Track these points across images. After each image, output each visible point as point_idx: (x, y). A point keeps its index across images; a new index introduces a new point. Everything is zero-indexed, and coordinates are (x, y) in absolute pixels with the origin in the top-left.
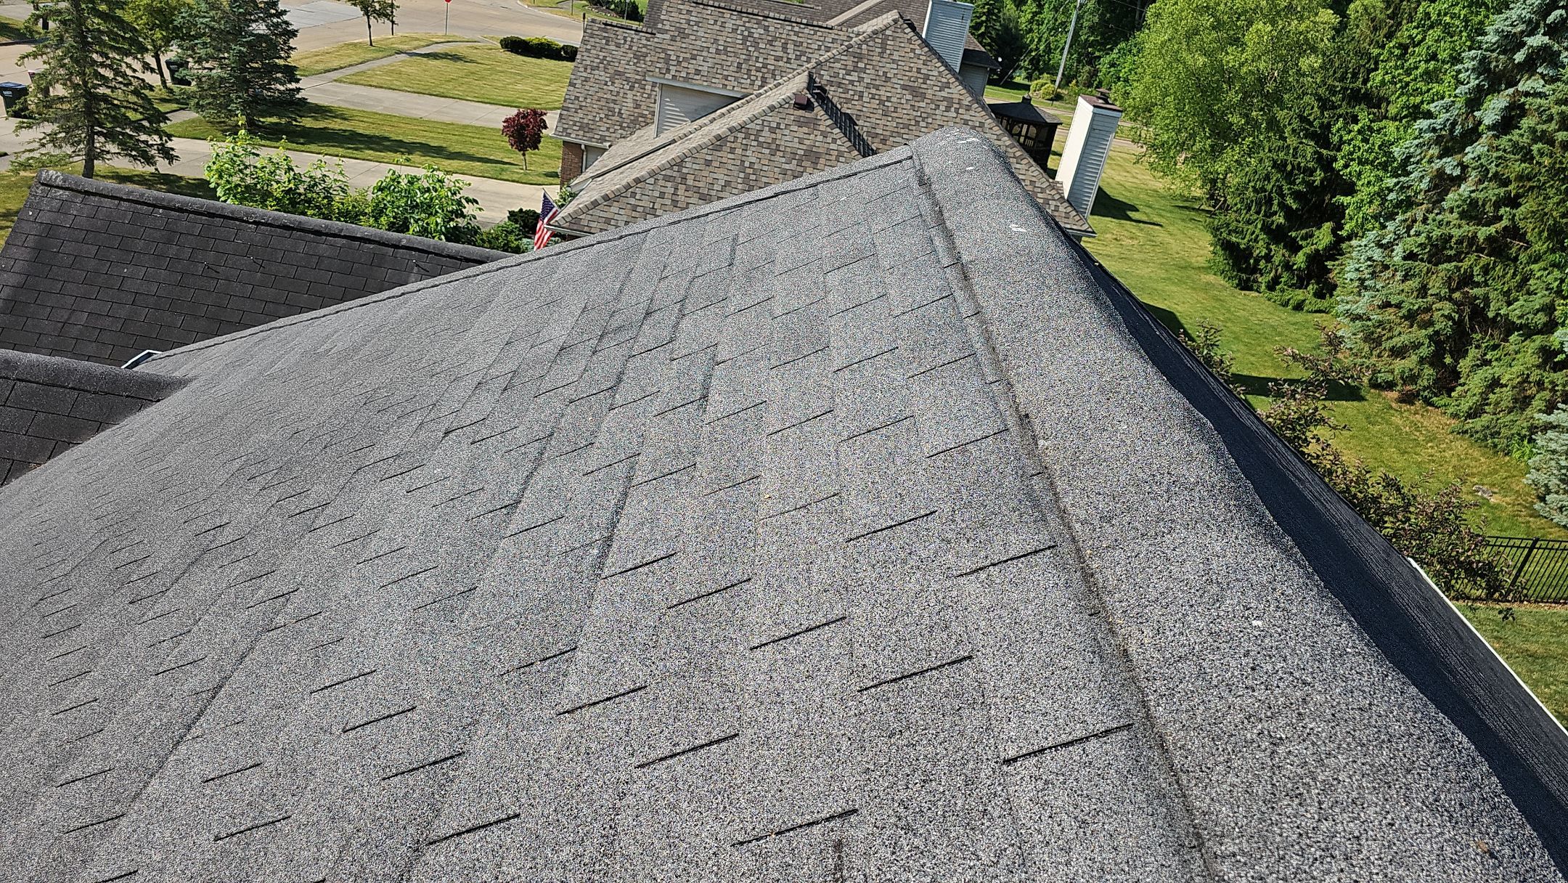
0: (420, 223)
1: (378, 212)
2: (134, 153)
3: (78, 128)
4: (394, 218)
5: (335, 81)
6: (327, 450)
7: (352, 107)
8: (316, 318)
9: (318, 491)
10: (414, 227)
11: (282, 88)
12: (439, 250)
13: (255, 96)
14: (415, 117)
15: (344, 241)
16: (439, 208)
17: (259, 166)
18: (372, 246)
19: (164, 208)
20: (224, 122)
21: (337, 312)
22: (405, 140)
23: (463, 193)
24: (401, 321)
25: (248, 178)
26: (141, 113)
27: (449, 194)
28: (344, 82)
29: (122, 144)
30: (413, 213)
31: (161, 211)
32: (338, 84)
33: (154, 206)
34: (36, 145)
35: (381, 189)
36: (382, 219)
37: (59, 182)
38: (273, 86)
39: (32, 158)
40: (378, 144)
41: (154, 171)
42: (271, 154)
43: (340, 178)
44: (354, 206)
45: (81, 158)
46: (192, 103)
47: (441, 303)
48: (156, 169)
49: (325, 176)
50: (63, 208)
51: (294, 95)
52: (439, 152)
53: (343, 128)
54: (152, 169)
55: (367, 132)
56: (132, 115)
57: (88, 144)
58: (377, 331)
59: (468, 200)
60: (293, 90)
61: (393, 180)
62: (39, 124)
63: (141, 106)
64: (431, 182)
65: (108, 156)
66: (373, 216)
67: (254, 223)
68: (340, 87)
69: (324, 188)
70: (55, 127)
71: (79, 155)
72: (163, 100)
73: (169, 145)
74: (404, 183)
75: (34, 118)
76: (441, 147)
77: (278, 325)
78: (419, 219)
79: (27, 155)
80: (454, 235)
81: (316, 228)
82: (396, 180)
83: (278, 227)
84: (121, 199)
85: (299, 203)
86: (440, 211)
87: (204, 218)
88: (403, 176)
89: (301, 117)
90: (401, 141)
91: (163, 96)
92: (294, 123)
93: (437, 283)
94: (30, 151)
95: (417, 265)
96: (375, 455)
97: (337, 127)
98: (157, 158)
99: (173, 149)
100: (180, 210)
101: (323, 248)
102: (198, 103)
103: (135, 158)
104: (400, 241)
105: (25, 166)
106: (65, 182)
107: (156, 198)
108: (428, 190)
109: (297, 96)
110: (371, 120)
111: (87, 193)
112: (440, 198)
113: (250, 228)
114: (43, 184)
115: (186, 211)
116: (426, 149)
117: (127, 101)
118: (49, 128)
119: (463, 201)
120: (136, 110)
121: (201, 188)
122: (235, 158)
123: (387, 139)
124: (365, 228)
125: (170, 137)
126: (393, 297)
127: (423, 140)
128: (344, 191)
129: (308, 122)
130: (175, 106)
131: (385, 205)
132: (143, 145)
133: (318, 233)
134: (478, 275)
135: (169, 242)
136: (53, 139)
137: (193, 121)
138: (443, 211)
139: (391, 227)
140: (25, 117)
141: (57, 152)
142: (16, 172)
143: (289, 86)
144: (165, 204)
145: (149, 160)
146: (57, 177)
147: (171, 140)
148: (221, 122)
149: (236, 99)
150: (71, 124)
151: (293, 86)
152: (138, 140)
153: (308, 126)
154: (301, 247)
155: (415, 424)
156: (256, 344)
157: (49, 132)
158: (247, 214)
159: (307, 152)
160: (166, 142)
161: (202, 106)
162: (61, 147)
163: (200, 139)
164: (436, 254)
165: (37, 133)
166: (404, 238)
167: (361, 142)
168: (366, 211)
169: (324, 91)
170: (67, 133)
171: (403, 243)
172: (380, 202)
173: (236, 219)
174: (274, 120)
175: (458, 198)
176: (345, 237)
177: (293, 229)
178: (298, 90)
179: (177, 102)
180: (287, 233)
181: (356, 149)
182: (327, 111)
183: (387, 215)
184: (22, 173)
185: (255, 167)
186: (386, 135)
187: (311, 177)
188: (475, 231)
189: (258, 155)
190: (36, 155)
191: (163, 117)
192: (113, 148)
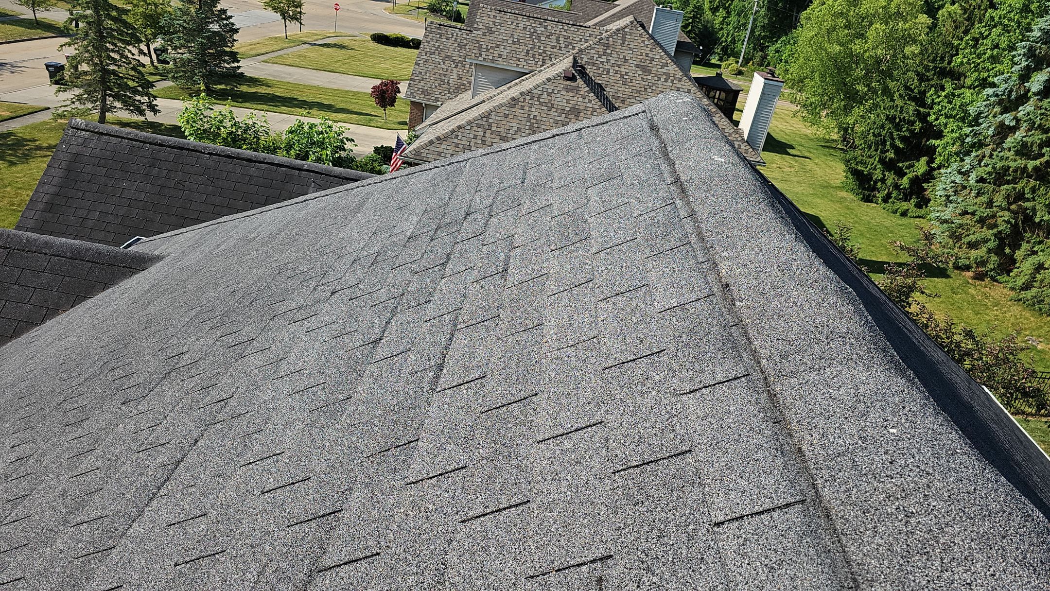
0: (316, 154)
1: (289, 147)
2: (131, 108)
3: (96, 91)
4: (299, 151)
5: (263, 61)
6: (254, 303)
7: (273, 79)
8: (248, 216)
9: (247, 331)
10: (312, 157)
11: (228, 66)
12: (329, 172)
13: (210, 71)
14: (314, 85)
15: (267, 166)
16: (329, 145)
17: (213, 117)
18: (284, 169)
19: (150, 143)
20: (190, 88)
21: (262, 212)
22: (308, 100)
23: (345, 135)
24: (304, 218)
25: (205, 125)
26: (137, 82)
27: (336, 135)
28: (269, 62)
29: (124, 102)
30: (312, 148)
31: (148, 145)
32: (264, 63)
33: (144, 142)
34: (69, 102)
35: (291, 132)
36: (292, 152)
37: (83, 126)
38: (222, 65)
39: (66, 111)
40: (290, 103)
41: (144, 120)
42: (221, 109)
43: (265, 124)
44: (273, 144)
45: (97, 111)
46: (171, 75)
47: (330, 207)
48: (146, 119)
49: (255, 123)
50: (85, 143)
51: (236, 71)
52: (329, 108)
53: (268, 92)
54: (143, 119)
55: (283, 95)
56: (131, 84)
57: (102, 101)
58: (288, 225)
59: (348, 140)
60: (235, 67)
61: (299, 126)
62: (71, 89)
63: (137, 78)
64: (324, 127)
65: (115, 110)
66: (286, 150)
67: (208, 153)
68: (266, 65)
69: (254, 131)
70: (81, 91)
71: (96, 109)
72: (152, 74)
73: (154, 103)
74: (306, 128)
75: (68, 85)
76: (331, 105)
77: (223, 221)
78: (315, 152)
79: (63, 109)
80: (338, 162)
81: (249, 157)
82: (301, 126)
83: (224, 156)
84: (123, 138)
85: (238, 141)
86: (329, 147)
87: (176, 150)
88: (306, 124)
89: (240, 85)
90: (305, 101)
91: (151, 71)
92: (236, 89)
93: (327, 193)
94: (65, 106)
95: (314, 182)
96: (285, 307)
97: (263, 92)
98: (146, 111)
99: (157, 106)
100: (161, 145)
101: (253, 170)
102: (174, 76)
103: (132, 111)
104: (303, 166)
105: (61, 116)
106: (86, 126)
107: (145, 138)
108: (322, 133)
109: (238, 71)
110: (285, 87)
111: (101, 134)
112: (329, 138)
113: (205, 157)
114: (72, 128)
115: (164, 146)
116: (321, 106)
117: (128, 74)
118: (77, 91)
119: (345, 140)
120: (133, 80)
121: (176, 131)
122: (197, 111)
123: (296, 99)
124: (280, 157)
125: (155, 97)
126: (298, 203)
127: (318, 100)
128: (267, 133)
129: (244, 89)
130: (159, 78)
131: (294, 142)
132: (137, 103)
133: (250, 160)
134: (355, 188)
135: (153, 166)
136: (80, 99)
137: (170, 87)
138: (331, 147)
139: (297, 157)
140: (62, 84)
141: (82, 107)
142: (55, 120)
143: (233, 65)
144: (151, 141)
145: (142, 113)
146: (81, 123)
147: (156, 100)
148: (188, 88)
149: (199, 73)
150: (92, 89)
151: (235, 65)
152: (135, 100)
153: (244, 91)
154: (238, 169)
155: (312, 286)
156: (208, 233)
157: (77, 94)
158: (204, 148)
159: (243, 108)
160: (153, 101)
161: (177, 77)
162: (85, 104)
163: (174, 99)
164: (327, 175)
165: (70, 94)
166: (306, 164)
167: (278, 101)
168: (281, 146)
169: (255, 68)
170: (89, 95)
171: (305, 168)
172: (290, 140)
173: (197, 151)
174: (223, 87)
175: (341, 138)
176: (267, 163)
177: (233, 158)
178: (239, 67)
179: (161, 75)
180: (230, 161)
181: (276, 106)
182: (257, 81)
183: (294, 149)
184: (59, 121)
185: (210, 117)
186: (295, 97)
187: (246, 124)
188: (352, 160)
189: (213, 109)
190: (69, 109)
191: (151, 85)
192: (118, 104)
